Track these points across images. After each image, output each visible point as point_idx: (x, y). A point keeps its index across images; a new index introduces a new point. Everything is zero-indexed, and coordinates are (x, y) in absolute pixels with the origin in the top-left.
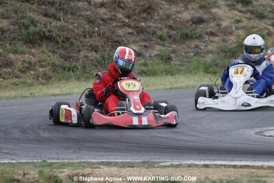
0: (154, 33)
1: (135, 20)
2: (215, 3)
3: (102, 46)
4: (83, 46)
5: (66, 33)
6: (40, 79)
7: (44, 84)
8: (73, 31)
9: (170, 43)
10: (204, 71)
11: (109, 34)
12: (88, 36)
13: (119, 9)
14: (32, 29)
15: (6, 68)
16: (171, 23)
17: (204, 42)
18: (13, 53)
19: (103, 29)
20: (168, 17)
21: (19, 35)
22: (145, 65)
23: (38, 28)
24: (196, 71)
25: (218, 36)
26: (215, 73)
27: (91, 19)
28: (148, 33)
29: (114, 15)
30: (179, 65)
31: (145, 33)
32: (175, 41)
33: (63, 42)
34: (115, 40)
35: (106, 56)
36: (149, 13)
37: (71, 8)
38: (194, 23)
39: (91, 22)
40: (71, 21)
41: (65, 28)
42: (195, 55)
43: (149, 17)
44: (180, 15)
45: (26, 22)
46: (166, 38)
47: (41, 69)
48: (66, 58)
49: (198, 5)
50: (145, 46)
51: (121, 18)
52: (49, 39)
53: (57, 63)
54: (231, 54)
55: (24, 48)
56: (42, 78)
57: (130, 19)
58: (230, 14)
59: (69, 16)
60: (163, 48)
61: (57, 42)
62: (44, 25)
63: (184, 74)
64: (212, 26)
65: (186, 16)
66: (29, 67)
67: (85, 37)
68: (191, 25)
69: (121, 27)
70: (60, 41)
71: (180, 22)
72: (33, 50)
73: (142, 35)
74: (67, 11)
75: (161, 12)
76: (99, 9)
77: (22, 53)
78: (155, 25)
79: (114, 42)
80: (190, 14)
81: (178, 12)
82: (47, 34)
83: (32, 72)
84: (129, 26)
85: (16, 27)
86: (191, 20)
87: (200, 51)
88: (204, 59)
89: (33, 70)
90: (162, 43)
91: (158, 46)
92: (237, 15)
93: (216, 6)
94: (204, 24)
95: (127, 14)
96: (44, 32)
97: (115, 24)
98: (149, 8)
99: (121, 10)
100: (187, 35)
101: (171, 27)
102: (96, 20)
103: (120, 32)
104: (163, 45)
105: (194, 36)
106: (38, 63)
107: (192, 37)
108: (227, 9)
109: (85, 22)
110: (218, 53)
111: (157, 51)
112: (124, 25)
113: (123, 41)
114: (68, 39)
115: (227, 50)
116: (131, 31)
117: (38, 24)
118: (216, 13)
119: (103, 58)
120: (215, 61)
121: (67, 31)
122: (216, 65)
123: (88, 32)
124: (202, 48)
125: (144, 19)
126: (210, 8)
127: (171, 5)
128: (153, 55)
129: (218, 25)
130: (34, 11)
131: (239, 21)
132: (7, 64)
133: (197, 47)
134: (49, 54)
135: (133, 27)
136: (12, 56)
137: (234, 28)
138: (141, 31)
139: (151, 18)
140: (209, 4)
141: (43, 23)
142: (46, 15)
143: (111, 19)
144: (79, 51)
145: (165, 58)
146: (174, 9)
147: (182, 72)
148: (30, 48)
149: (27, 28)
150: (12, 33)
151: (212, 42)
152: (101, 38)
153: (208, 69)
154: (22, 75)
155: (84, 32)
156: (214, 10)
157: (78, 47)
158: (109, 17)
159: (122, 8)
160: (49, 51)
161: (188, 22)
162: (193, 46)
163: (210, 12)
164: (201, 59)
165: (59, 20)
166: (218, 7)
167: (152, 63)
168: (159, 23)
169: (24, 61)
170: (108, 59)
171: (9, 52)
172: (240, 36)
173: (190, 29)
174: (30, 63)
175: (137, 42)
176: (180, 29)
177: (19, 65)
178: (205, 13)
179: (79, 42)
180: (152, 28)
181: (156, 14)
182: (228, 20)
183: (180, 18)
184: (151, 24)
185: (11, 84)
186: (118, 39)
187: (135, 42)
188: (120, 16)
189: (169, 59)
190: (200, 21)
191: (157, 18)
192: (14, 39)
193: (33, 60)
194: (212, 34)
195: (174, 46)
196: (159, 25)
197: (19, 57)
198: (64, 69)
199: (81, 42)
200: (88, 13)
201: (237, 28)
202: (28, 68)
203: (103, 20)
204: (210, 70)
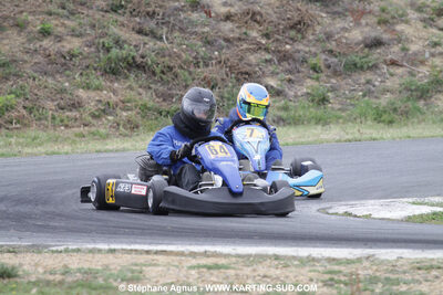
0: (304, 61)
1: (278, 40)
2: (402, 16)
3: (223, 80)
4: (193, 79)
5: (167, 58)
6: (121, 127)
7: (126, 136)
8: (179, 57)
9: (327, 76)
10: (375, 119)
11: (234, 61)
12: (201, 64)
13: (253, 23)
14: (115, 52)
15: (71, 110)
16: (332, 45)
17: (380, 76)
18: (83, 88)
19: (227, 53)
20: (329, 37)
21: (96, 62)
22: (286, 108)
23: (124, 52)
24: (363, 118)
25: (402, 66)
26: (391, 122)
27: (209, 39)
28: (294, 60)
29: (245, 33)
30: (339, 109)
31: (290, 61)
32: (336, 74)
33: (163, 72)
34: (244, 70)
35: (226, 95)
36: (299, 31)
37: (180, 21)
38: (366, 46)
39: (208, 43)
40: (178, 41)
41: (167, 53)
42: (364, 96)
43: (300, 36)
44: (346, 35)
45: (108, 41)
46: (323, 68)
47: (125, 114)
48: (166, 97)
49: (376, 20)
50: (290, 81)
51: (255, 38)
52: (141, 67)
53: (150, 104)
54: (419, 94)
55: (102, 81)
56: (124, 126)
57: (269, 39)
58: (424, 34)
59: (177, 34)
60: (316, 84)
61: (154, 73)
62: (135, 46)
63: (343, 123)
64: (394, 52)
65: (356, 35)
66: (106, 109)
67: (197, 65)
68: (362, 49)
69: (255, 51)
70: (158, 70)
71: (346, 44)
72: (116, 85)
73: (285, 64)
74: (174, 25)
75: (318, 28)
76: (222, 23)
77: (97, 88)
78: (307, 49)
79: (242, 73)
80: (362, 32)
81: (345, 29)
82: (139, 60)
83: (110, 118)
84: (267, 50)
85: (93, 49)
86: (363, 42)
87: (373, 89)
88: (378, 101)
89: (111, 114)
90: (315, 75)
91: (309, 80)
92: (434, 35)
93: (402, 21)
94: (383, 48)
95: (265, 32)
96: (133, 58)
97: (245, 46)
98: (300, 23)
99: (257, 26)
100: (355, 65)
101: (331, 52)
102: (216, 41)
103: (253, 58)
104: (317, 79)
105: (365, 66)
106: (121, 105)
107: (362, 68)
108: (420, 25)
109: (200, 43)
110: (400, 92)
111: (307, 88)
112: (260, 47)
113: (255, 73)
114: (170, 68)
115: (413, 88)
116: (268, 57)
117: (126, 46)
118: (402, 32)
119: (222, 97)
120: (393, 104)
121: (170, 56)
122: (395, 110)
123: (202, 58)
124: (377, 83)
125: (292, 39)
126: (394, 24)
127: (334, 19)
128: (299, 93)
129: (404, 49)
130: (123, 25)
131: (436, 44)
132: (73, 104)
133: (368, 82)
134: (140, 90)
135: (274, 52)
136: (81, 93)
137: (427, 55)
138: (284, 57)
139: (303, 38)
140: (393, 18)
141: (134, 43)
142: (140, 32)
143: (239, 39)
144: (186, 87)
145: (317, 99)
146: (339, 24)
147: (341, 121)
148: (111, 81)
149: (108, 50)
150: (85, 58)
151: (392, 75)
152: (221, 68)
153: (381, 116)
154: (94, 122)
155: (195, 58)
156: (399, 27)
157: (186, 81)
158: (237, 36)
159: (258, 23)
160: (140, 87)
161: (358, 44)
162: (363, 81)
163: (394, 30)
164: (374, 100)
165: (161, 39)
166: (407, 22)
167: (295, 107)
168: (314, 45)
169: (100, 101)
170: (229, 99)
171: (78, 87)
172: (436, 66)
173: (362, 55)
174: (108, 103)
175: (277, 74)
176: (344, 54)
177: (92, 107)
178: (385, 31)
179: (186, 73)
180: (302, 53)
181: (310, 32)
182: (421, 43)
183: (346, 38)
184: (301, 47)
185: (76, 135)
186: (248, 69)
187: (274, 74)
188: (254, 34)
189: (324, 100)
190: (377, 43)
191: (311, 37)
192: (88, 67)
193: (114, 99)
194: (393, 63)
195: (334, 81)
196: (313, 49)
197: (92, 94)
198: (160, 113)
199: (190, 73)
200: (206, 29)
201: (433, 55)
202: (104, 111)
203: (227, 40)
204: (385, 117)
